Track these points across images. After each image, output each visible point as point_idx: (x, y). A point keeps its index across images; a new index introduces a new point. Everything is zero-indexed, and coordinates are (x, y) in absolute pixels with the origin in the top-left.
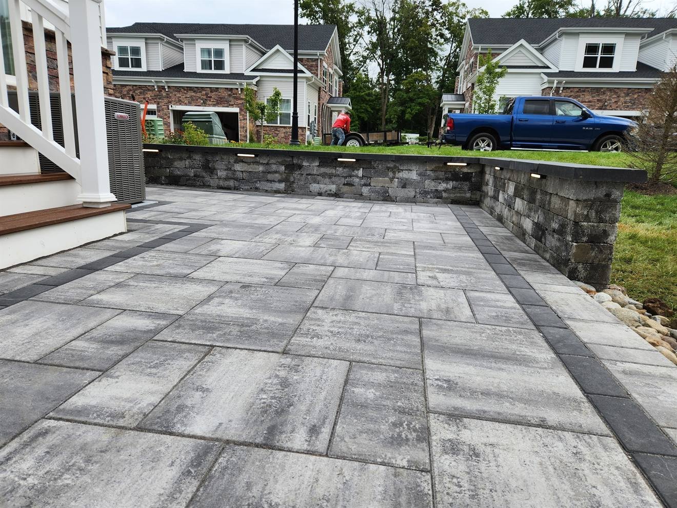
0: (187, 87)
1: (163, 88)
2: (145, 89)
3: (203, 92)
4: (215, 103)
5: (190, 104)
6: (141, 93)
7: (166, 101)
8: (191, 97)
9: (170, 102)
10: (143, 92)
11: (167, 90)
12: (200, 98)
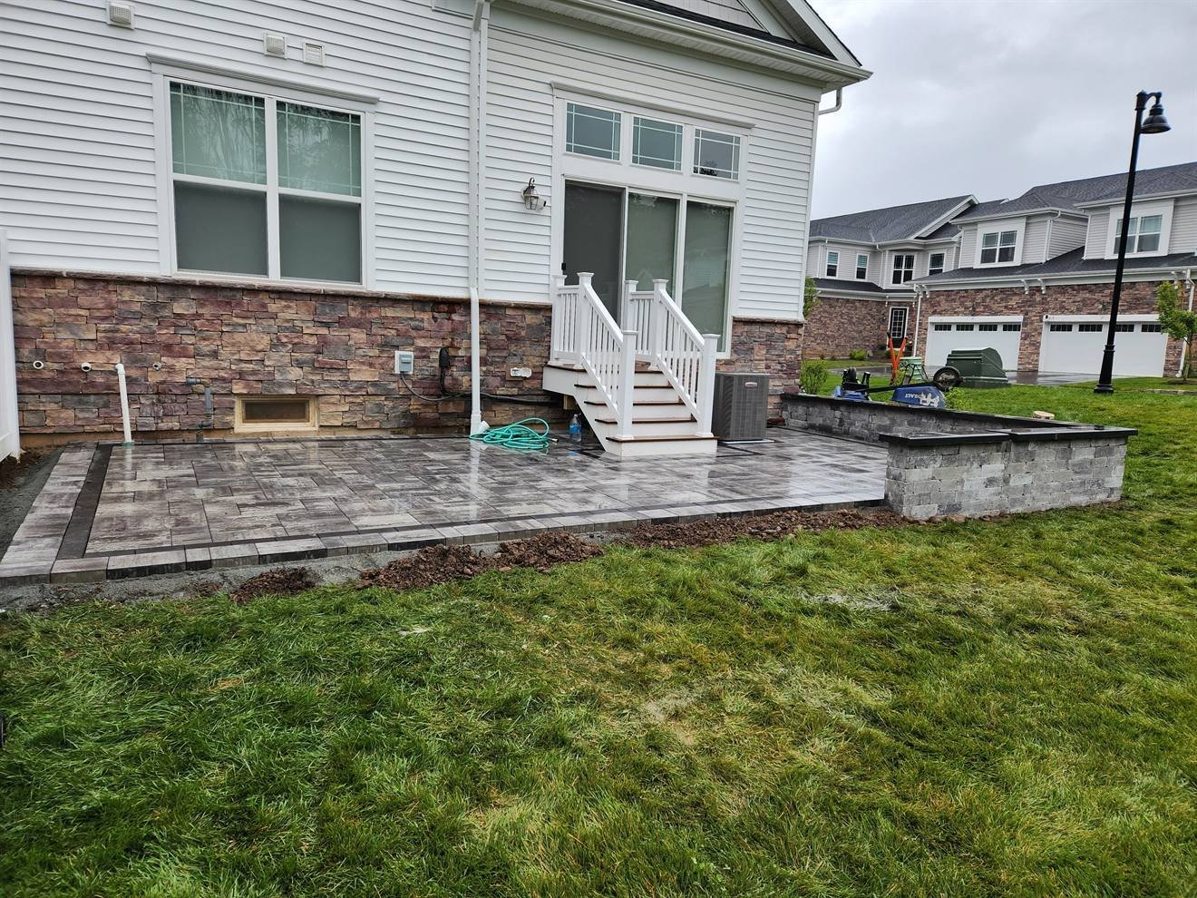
0: (1078, 285)
1: (1038, 289)
2: (1007, 293)
3: (1106, 291)
4: (1126, 308)
5: (1079, 311)
6: (1002, 299)
7: (1039, 309)
8: (1084, 300)
9: (1046, 310)
10: (1006, 298)
11: (1043, 292)
12: (1098, 301)
